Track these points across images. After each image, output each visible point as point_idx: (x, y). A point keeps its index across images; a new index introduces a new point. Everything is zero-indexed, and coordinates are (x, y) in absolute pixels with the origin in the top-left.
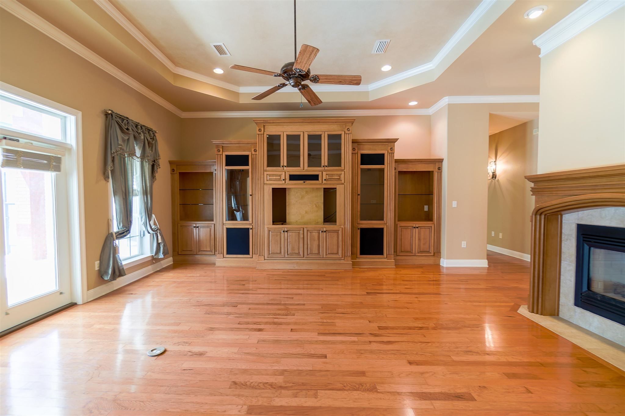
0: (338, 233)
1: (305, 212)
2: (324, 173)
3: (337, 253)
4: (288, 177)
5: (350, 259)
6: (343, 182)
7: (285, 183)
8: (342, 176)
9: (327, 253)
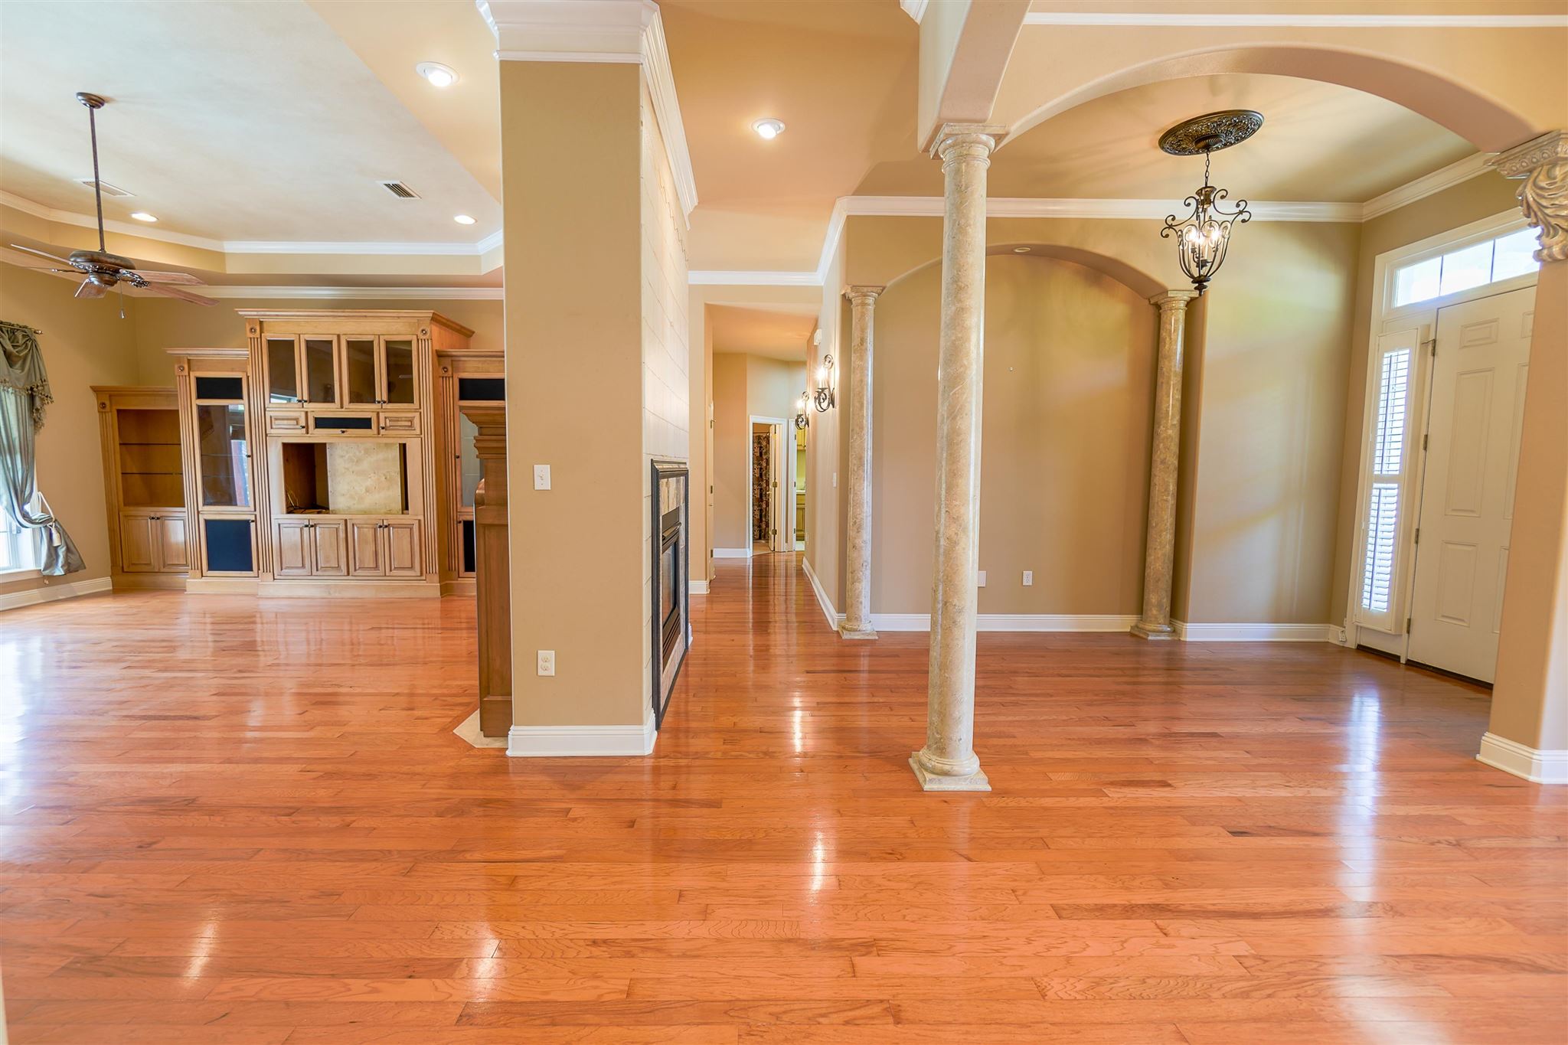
0: (411, 529)
1: (364, 490)
2: (382, 416)
3: (412, 568)
4: (311, 423)
5: (436, 578)
6: (418, 432)
7: (307, 433)
8: (416, 422)
9: (393, 567)
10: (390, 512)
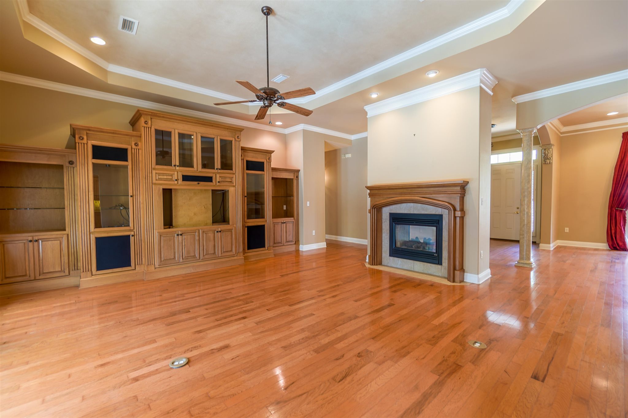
0: (232, 232)
1: (193, 214)
2: (218, 176)
3: (231, 251)
4: (180, 178)
5: (242, 254)
6: (234, 184)
7: (178, 183)
8: (234, 179)
9: (222, 252)
10: (206, 224)
